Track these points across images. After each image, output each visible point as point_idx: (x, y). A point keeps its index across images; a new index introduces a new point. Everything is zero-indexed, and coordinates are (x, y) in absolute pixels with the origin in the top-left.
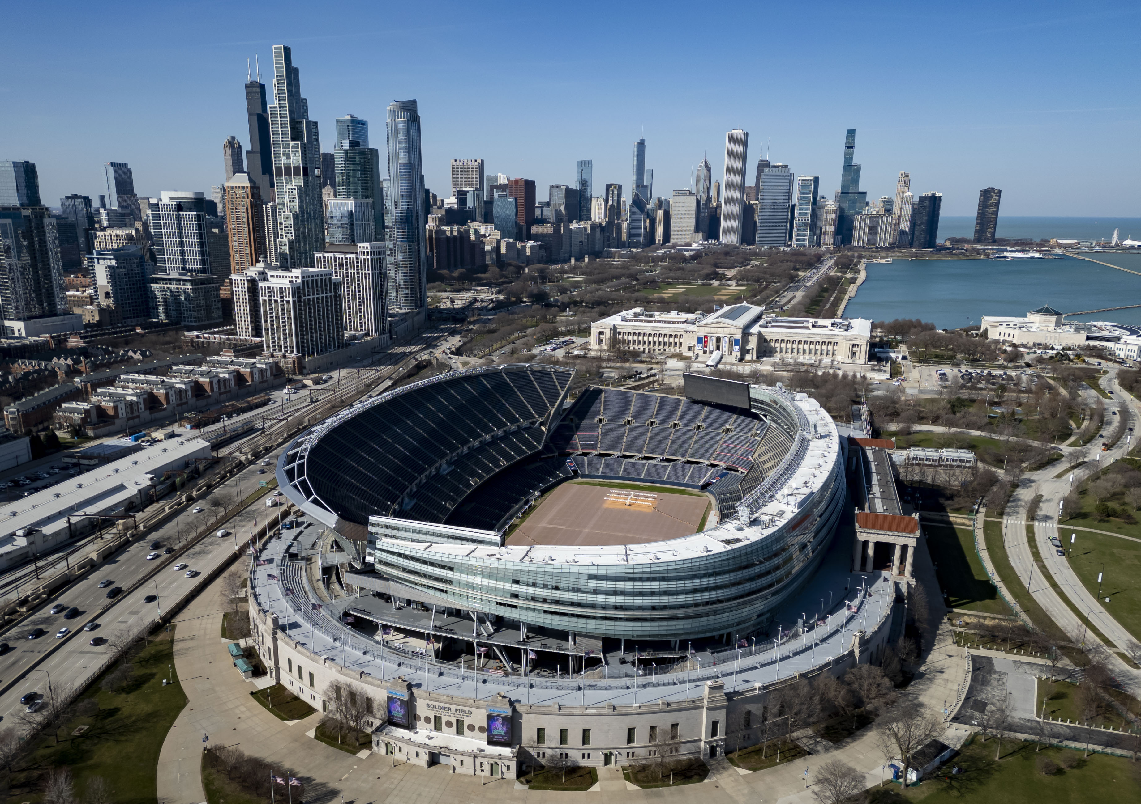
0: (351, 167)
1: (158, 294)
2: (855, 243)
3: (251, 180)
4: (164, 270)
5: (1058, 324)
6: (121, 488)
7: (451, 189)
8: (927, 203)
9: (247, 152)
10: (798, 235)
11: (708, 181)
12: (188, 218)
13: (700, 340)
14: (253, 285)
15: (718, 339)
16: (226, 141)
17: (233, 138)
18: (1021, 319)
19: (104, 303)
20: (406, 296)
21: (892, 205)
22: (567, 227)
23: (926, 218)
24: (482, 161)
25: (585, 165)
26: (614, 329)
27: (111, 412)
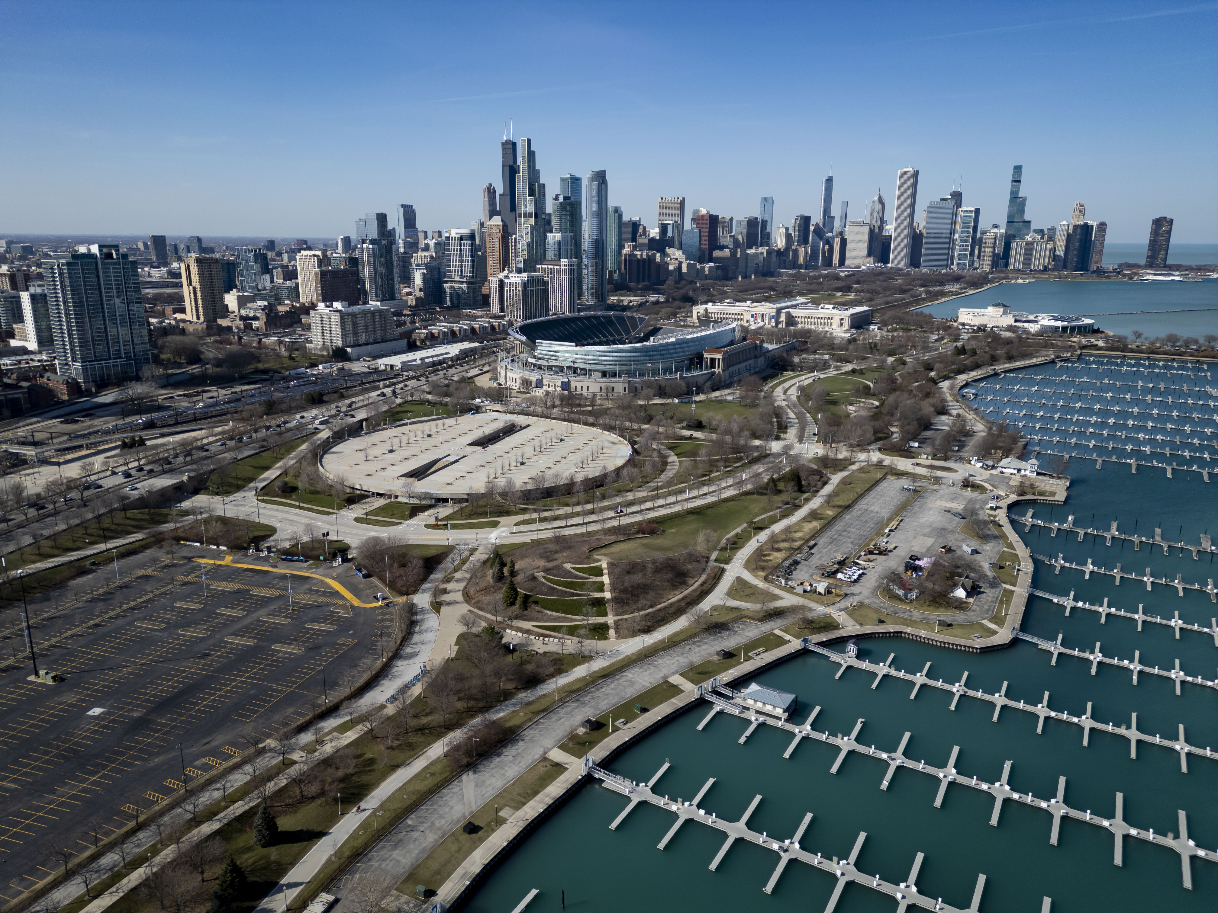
0: (564, 213)
1: (448, 290)
2: (1011, 266)
3: (502, 221)
4: (450, 277)
5: (1005, 313)
6: (448, 353)
7: (657, 222)
8: (1079, 231)
9: (500, 195)
10: (959, 259)
11: (880, 214)
12: (466, 245)
13: (752, 316)
14: (501, 283)
15: (763, 315)
16: (485, 187)
17: (491, 185)
18: (983, 310)
19: (419, 294)
20: (592, 294)
21: (1055, 233)
22: (743, 253)
23: (1077, 244)
24: (684, 199)
25: (767, 202)
26: (706, 310)
27: (436, 335)
